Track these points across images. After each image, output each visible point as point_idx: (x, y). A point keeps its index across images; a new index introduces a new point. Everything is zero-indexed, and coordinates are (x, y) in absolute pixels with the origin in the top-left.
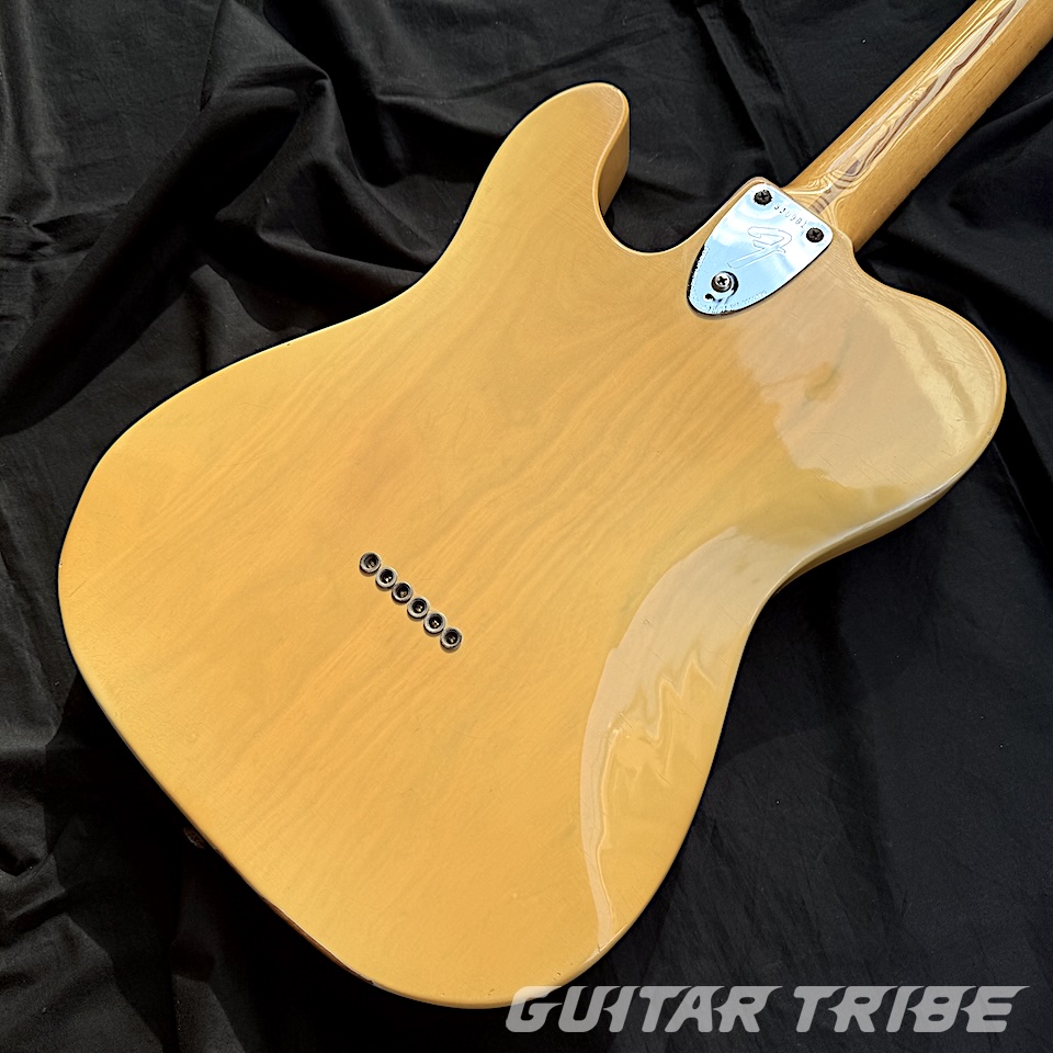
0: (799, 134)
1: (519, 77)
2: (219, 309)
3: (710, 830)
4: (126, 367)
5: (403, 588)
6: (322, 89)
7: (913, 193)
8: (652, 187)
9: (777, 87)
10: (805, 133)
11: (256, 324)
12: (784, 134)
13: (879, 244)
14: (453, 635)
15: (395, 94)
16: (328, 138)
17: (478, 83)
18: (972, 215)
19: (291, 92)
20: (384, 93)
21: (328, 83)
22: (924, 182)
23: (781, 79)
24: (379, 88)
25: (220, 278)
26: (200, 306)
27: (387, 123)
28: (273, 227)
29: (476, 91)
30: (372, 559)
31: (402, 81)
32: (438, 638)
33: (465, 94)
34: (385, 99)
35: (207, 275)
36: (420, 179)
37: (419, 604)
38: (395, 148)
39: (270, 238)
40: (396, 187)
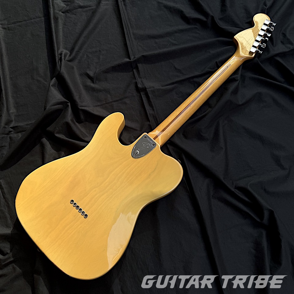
0: (157, 119)
1: (106, 103)
2: (46, 147)
3: (131, 249)
4: (28, 158)
5: (78, 206)
6: (68, 105)
7: (175, 133)
8: (130, 128)
9: (153, 110)
10: (158, 119)
11: (54, 150)
12: (154, 119)
13: (169, 142)
14: (86, 215)
15: (82, 107)
16: (69, 116)
17: (99, 104)
18: (186, 137)
19: (62, 106)
20: (80, 107)
21: (69, 104)
22: (177, 131)
23: (155, 108)
24: (79, 106)
25: (47, 141)
26: (43, 146)
27: (81, 112)
28: (58, 133)
29: (98, 106)
30: (72, 201)
31: (84, 104)
32: (83, 216)
33: (96, 106)
34: (80, 108)
35: (44, 140)
36: (87, 123)
37: (81, 209)
38: (82, 117)
39: (57, 135)
40: (82, 124)
